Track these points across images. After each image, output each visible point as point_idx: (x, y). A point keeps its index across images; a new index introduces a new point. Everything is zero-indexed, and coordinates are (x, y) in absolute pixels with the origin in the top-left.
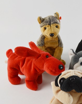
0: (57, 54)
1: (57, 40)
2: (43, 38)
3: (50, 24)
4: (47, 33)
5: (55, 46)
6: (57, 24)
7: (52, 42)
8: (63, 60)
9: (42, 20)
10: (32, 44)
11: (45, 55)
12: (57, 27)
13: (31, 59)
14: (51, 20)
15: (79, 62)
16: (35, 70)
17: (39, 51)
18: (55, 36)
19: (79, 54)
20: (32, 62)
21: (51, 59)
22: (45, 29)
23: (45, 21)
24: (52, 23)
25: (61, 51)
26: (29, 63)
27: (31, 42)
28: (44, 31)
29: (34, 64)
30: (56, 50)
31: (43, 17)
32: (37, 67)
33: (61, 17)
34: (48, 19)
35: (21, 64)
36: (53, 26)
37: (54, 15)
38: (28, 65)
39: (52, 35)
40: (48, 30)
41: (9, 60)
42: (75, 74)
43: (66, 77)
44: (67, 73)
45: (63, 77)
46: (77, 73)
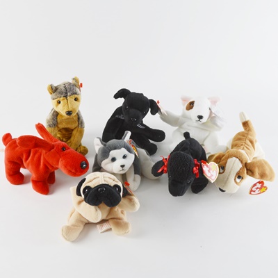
0: (76, 139)
1: (76, 118)
2: (56, 114)
3: (66, 97)
4: (62, 110)
5: (72, 126)
6: (76, 96)
7: (68, 121)
8: (85, 147)
9: (54, 90)
10: (40, 128)
11: (60, 147)
12: (76, 99)
13: (40, 151)
14: (68, 90)
15: (110, 158)
16: (46, 167)
17: (51, 139)
18: (74, 115)
20: (41, 155)
21: (69, 153)
22: (59, 102)
23: (59, 90)
24: (69, 94)
25: (81, 133)
26: (36, 156)
27: (39, 124)
28: (57, 106)
29: (45, 159)
30: (74, 132)
31: (55, 85)
32: (48, 163)
33: (81, 84)
34: (63, 89)
35: (24, 157)
36: (71, 99)
37: (71, 81)
38: (35, 159)
39: (69, 113)
40: (64, 106)
41: (7, 150)
42: (105, 181)
43: (93, 185)
44: (93, 179)
45: (88, 185)
46: (108, 180)
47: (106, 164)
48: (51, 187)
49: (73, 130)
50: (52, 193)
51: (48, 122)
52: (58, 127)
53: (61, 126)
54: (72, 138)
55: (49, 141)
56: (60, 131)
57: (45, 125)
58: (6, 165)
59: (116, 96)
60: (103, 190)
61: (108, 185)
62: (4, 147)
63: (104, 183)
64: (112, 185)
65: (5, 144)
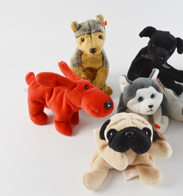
0: (100, 79)
1: (100, 58)
2: (80, 54)
3: (90, 34)
4: (86, 48)
5: (97, 66)
6: (100, 34)
7: (93, 60)
8: (109, 88)
9: (77, 27)
10: (63, 66)
11: (83, 86)
12: (100, 37)
13: (62, 90)
14: (92, 27)
15: (137, 97)
16: (68, 107)
17: (74, 77)
18: (98, 53)
19: (136, 85)
20: (63, 94)
21: (92, 91)
22: (83, 40)
23: (82, 28)
24: (93, 31)
25: (106, 73)
26: (59, 95)
27: (62, 62)
28: (81, 44)
29: (67, 98)
30: (99, 72)
31: (79, 22)
32: (71, 103)
33: (106, 22)
34: (87, 26)
35: (47, 96)
36: (95, 36)
37: (95, 19)
38: (57, 98)
39: (93, 51)
40: (88, 43)
41: (30, 89)
42: (133, 123)
43: (118, 127)
44: (119, 121)
45: (113, 127)
46: (136, 122)
47: (133, 104)
48: (75, 128)
49: (97, 70)
50: (75, 134)
51: (72, 61)
52: (82, 67)
53: (85, 66)
54: (97, 79)
55: (72, 79)
56: (84, 71)
57: (69, 64)
58: (29, 105)
59: (142, 35)
60: (131, 134)
61: (136, 128)
62: (27, 86)
63: (131, 125)
64: (141, 128)
65: (28, 83)
